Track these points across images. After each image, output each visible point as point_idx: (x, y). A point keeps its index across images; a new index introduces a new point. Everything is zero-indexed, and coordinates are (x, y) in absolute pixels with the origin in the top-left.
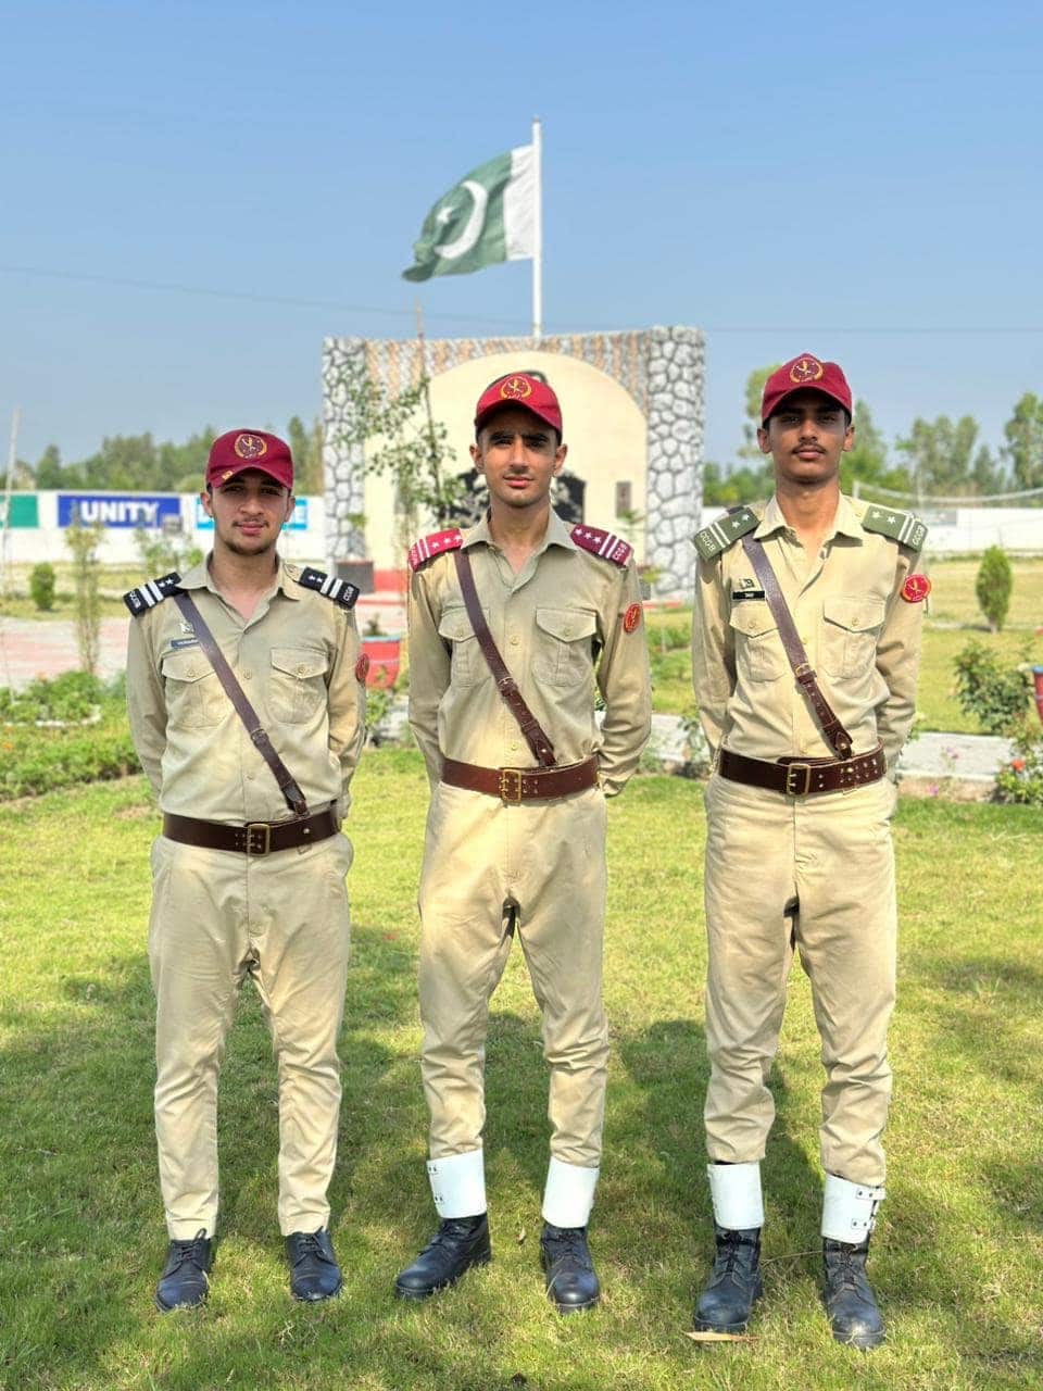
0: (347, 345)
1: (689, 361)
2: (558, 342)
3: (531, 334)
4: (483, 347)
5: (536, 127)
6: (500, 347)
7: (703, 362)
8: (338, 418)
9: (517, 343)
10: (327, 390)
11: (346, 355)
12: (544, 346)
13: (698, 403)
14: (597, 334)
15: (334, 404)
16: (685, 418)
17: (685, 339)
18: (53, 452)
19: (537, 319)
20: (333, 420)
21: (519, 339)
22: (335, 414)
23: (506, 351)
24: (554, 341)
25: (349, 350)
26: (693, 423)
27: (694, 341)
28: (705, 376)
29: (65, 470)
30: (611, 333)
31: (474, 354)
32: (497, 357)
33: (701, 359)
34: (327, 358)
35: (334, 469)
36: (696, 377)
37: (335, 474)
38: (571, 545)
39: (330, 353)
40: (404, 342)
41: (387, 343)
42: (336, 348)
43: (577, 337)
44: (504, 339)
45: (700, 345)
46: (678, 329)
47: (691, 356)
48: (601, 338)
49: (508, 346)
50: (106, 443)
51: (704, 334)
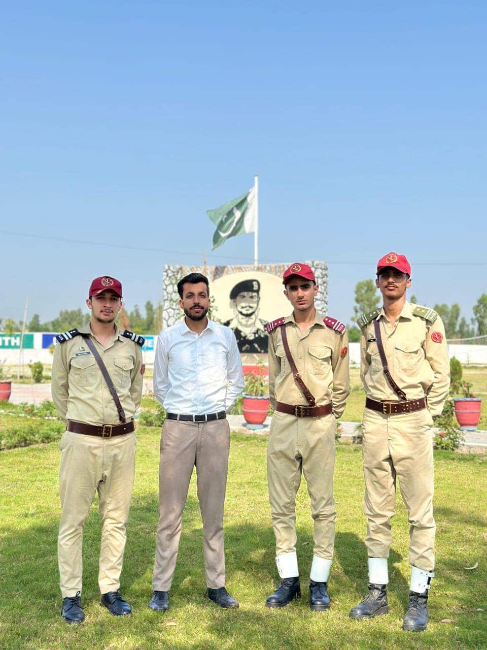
0: (174, 268)
1: (321, 276)
2: (265, 267)
3: (253, 263)
4: (232, 269)
5: (256, 178)
6: (240, 269)
7: (327, 276)
8: (169, 299)
9: (248, 268)
10: (165, 287)
11: (173, 272)
12: (259, 269)
13: (325, 293)
14: (282, 264)
15: (167, 293)
16: (319, 300)
17: (319, 267)
18: (36, 317)
19: (256, 257)
20: (167, 300)
21: (248, 266)
22: (168, 297)
23: (242, 271)
24: (263, 267)
25: (174, 270)
26: (323, 302)
27: (323, 268)
28: (328, 282)
29: (42, 326)
30: (288, 264)
31: (229, 272)
32: (238, 273)
33: (326, 275)
34: (165, 274)
35: (167, 321)
36: (324, 283)
37: (167, 323)
38: (323, 324)
39: (166, 271)
40: (199, 267)
41: (191, 267)
42: (169, 269)
43: (273, 265)
44: (242, 266)
45: (326, 269)
46: (316, 262)
47: (322, 273)
48: (283, 265)
49: (243, 269)
50: (61, 314)
51: (327, 265)
